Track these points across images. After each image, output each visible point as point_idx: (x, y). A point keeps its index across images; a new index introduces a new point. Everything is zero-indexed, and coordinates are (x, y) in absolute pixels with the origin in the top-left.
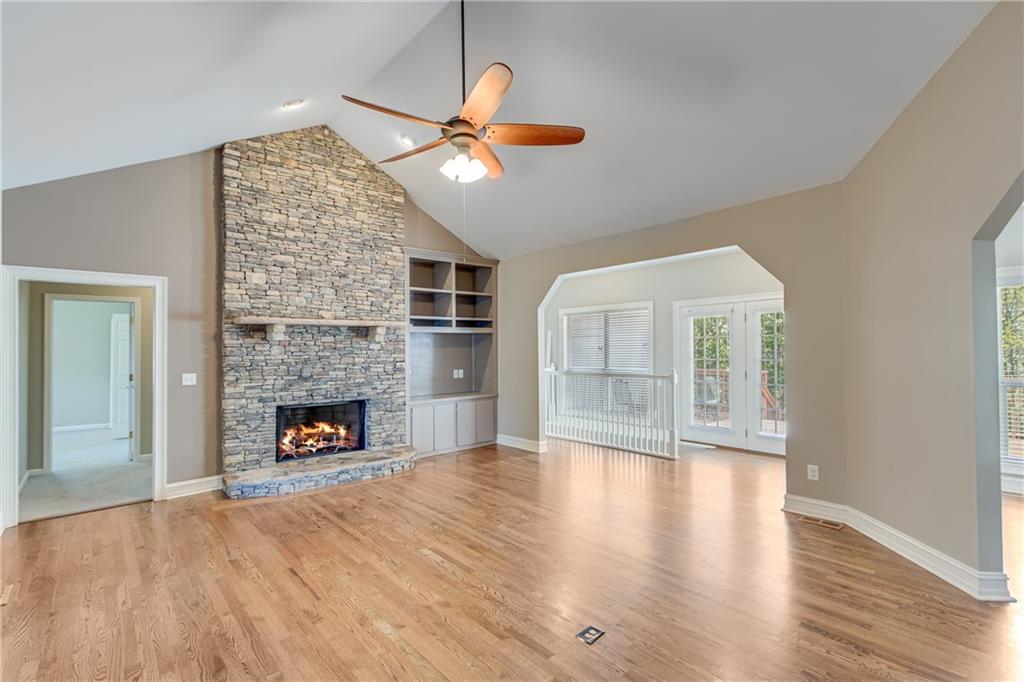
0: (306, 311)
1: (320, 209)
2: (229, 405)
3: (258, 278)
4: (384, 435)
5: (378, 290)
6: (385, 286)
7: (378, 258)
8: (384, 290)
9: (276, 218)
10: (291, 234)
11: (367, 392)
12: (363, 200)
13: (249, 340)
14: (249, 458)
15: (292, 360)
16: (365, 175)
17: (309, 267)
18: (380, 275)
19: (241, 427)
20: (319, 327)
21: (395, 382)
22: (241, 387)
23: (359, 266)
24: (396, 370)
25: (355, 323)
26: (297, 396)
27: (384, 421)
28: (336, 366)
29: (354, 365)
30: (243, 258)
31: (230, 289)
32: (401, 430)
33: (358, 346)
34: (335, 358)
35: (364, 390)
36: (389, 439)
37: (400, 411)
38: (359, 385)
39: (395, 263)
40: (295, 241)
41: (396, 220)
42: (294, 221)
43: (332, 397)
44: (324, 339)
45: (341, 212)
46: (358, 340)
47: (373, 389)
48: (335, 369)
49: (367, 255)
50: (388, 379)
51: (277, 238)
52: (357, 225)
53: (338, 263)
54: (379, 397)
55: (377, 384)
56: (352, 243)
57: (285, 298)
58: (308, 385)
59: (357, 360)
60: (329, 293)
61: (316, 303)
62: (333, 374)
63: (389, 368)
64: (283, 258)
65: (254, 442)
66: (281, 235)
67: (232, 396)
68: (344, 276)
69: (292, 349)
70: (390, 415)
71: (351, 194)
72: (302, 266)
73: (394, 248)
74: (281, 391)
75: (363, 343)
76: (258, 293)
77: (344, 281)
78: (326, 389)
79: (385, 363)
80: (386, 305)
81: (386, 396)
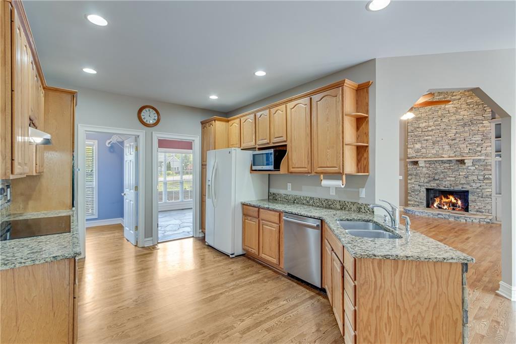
0: (436, 155)
1: (442, 116)
2: (409, 186)
3: (418, 146)
4: (477, 207)
5: (474, 143)
6: (478, 140)
7: (472, 129)
8: (477, 142)
9: (424, 124)
10: (430, 129)
11: (467, 188)
12: (464, 106)
13: (415, 166)
14: (415, 203)
15: (430, 173)
16: (465, 95)
17: (437, 139)
18: (474, 136)
19: (412, 193)
20: (442, 161)
21: (484, 184)
22: (413, 181)
23: (462, 134)
24: (485, 179)
25: (460, 158)
26: (433, 185)
27: (477, 201)
28: (450, 176)
29: (459, 175)
30: (413, 140)
31: (409, 151)
32: (488, 207)
33: (461, 168)
34: (450, 172)
35: (464, 186)
36: (479, 210)
37: (488, 198)
38: (463, 184)
39: (484, 129)
40: (432, 130)
41: (485, 109)
42: (431, 124)
43: (448, 187)
44: (444, 165)
45: (452, 114)
46: (461, 165)
47: (470, 186)
48: (449, 177)
49: (467, 129)
50: (480, 183)
51: (424, 131)
52: (461, 117)
53: (451, 134)
54: (475, 190)
55: (474, 185)
56: (459, 125)
57: (428, 151)
58: (438, 182)
59: (461, 173)
60: (447, 147)
61: (441, 152)
62: (448, 179)
63: (481, 178)
64: (427, 138)
65: (417, 198)
66: (427, 130)
67: (409, 183)
68: (454, 140)
69: (431, 169)
70: (482, 199)
71: (457, 105)
72: (435, 139)
73: (484, 122)
74: (426, 183)
75: (464, 167)
76: (418, 151)
77: (454, 142)
78: (445, 184)
79: (477, 175)
80: (479, 149)
81: (478, 190)
